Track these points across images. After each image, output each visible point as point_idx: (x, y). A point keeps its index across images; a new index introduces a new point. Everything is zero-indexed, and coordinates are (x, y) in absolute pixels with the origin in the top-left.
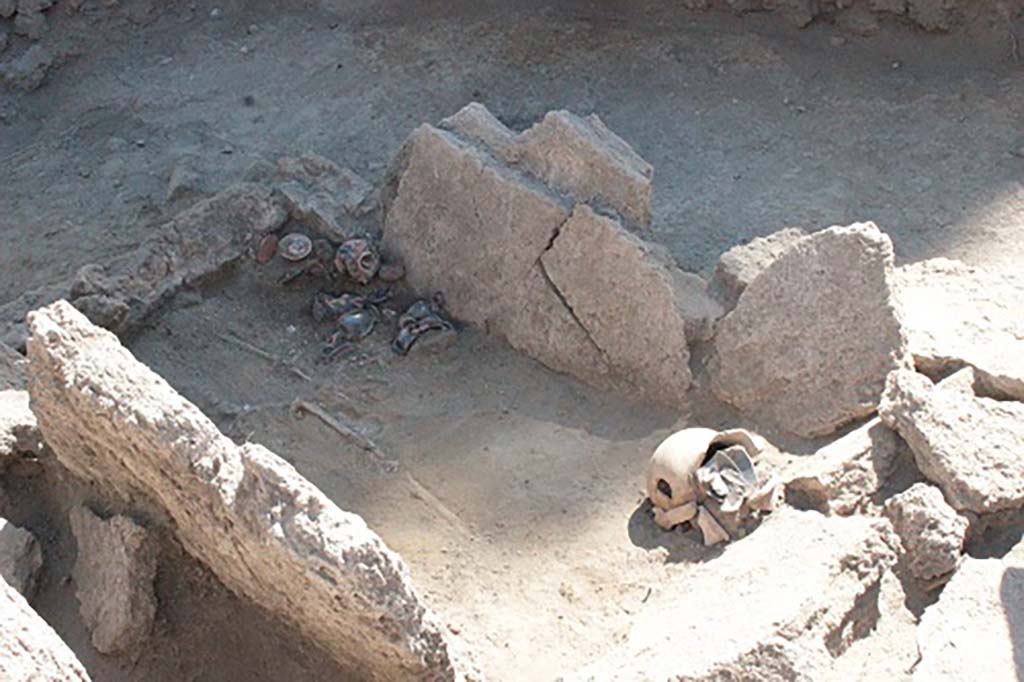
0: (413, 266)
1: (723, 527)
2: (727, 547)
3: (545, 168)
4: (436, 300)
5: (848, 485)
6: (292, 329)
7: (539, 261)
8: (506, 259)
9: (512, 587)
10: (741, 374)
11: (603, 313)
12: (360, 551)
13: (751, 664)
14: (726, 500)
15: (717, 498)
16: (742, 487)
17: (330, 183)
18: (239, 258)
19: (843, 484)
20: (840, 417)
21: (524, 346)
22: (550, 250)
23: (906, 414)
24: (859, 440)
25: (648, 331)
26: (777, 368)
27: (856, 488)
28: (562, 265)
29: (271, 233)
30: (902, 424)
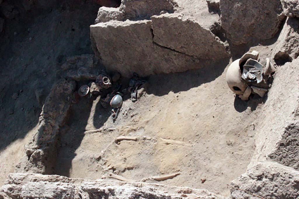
0: (121, 70)
1: (263, 88)
2: (268, 93)
3: (135, 13)
4: (135, 76)
5: (292, 45)
6: (101, 116)
7: (154, 43)
8: (145, 49)
9: (213, 153)
10: (238, 32)
11: (184, 44)
12: (132, 197)
13: (287, 136)
14: (257, 79)
15: (254, 81)
16: (259, 71)
17: (80, 63)
18: (70, 106)
19: (290, 47)
20: (277, 24)
21: (170, 71)
22: (154, 37)
23: (294, 9)
24: (286, 28)
25: (201, 40)
26: (247, 22)
27: (295, 45)
28: (161, 39)
29: (74, 91)
30: (295, 13)
